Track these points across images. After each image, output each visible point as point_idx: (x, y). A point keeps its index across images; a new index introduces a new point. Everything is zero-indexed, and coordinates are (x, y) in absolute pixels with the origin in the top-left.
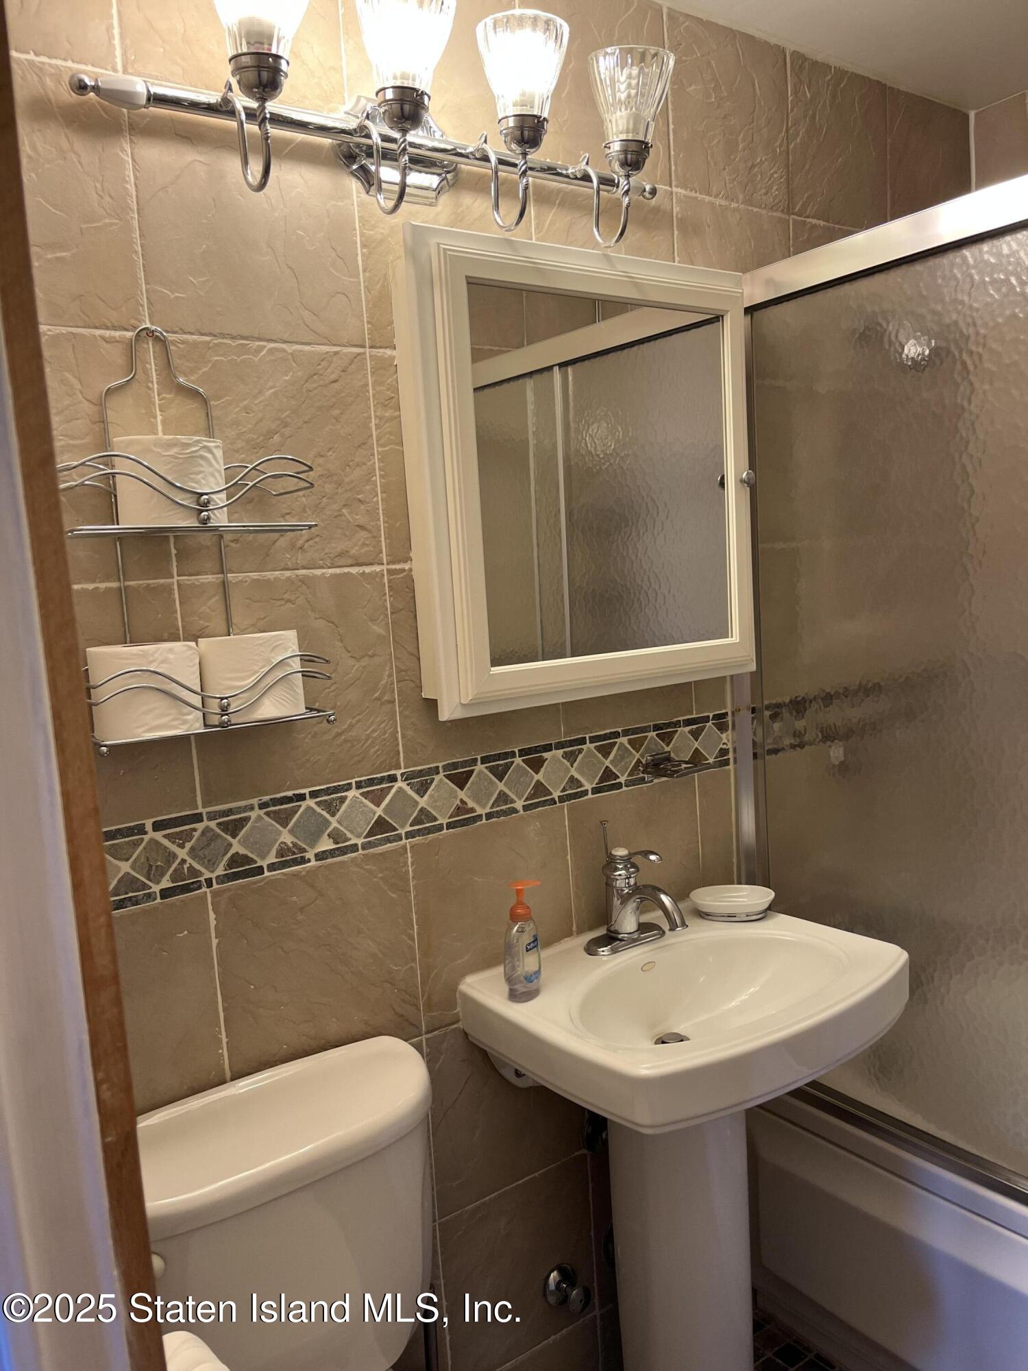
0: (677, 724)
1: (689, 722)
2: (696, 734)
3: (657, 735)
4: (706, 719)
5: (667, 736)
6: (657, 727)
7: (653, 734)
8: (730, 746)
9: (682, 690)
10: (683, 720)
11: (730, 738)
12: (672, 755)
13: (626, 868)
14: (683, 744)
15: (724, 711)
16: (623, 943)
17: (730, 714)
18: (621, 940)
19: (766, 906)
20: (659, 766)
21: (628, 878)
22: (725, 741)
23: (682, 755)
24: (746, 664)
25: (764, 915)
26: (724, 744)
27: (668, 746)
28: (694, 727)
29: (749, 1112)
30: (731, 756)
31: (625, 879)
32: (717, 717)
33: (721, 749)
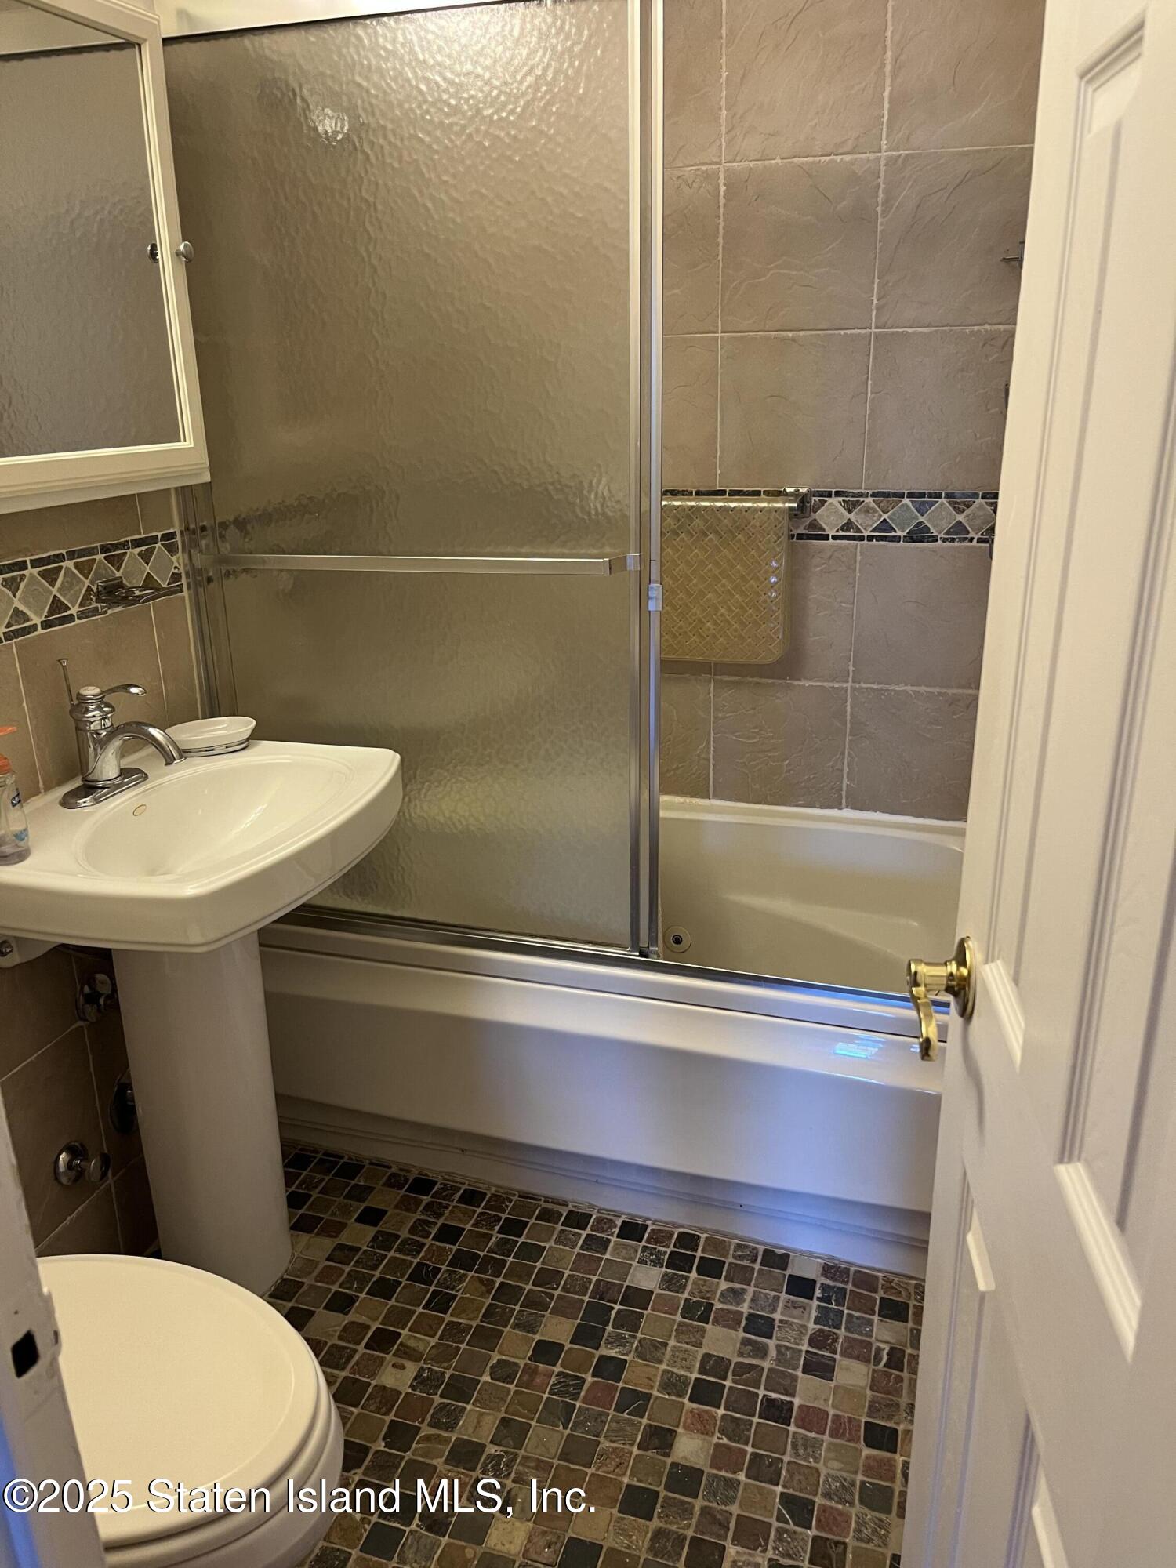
0: (125, 545)
1: (137, 543)
2: (146, 557)
3: (105, 558)
4: (155, 539)
5: (116, 558)
6: (104, 549)
7: (100, 557)
8: (182, 570)
9: (124, 504)
10: (132, 541)
11: (181, 560)
12: (125, 582)
13: (99, 708)
14: (133, 570)
15: (172, 530)
16: (106, 790)
17: (178, 534)
18: (103, 788)
19: (248, 734)
20: (113, 593)
21: (104, 719)
22: (176, 564)
23: (134, 581)
24: (200, 474)
25: (246, 744)
26: (176, 567)
27: (118, 570)
28: (144, 548)
29: (261, 932)
30: (184, 581)
31: (101, 720)
32: (165, 537)
33: (173, 574)
